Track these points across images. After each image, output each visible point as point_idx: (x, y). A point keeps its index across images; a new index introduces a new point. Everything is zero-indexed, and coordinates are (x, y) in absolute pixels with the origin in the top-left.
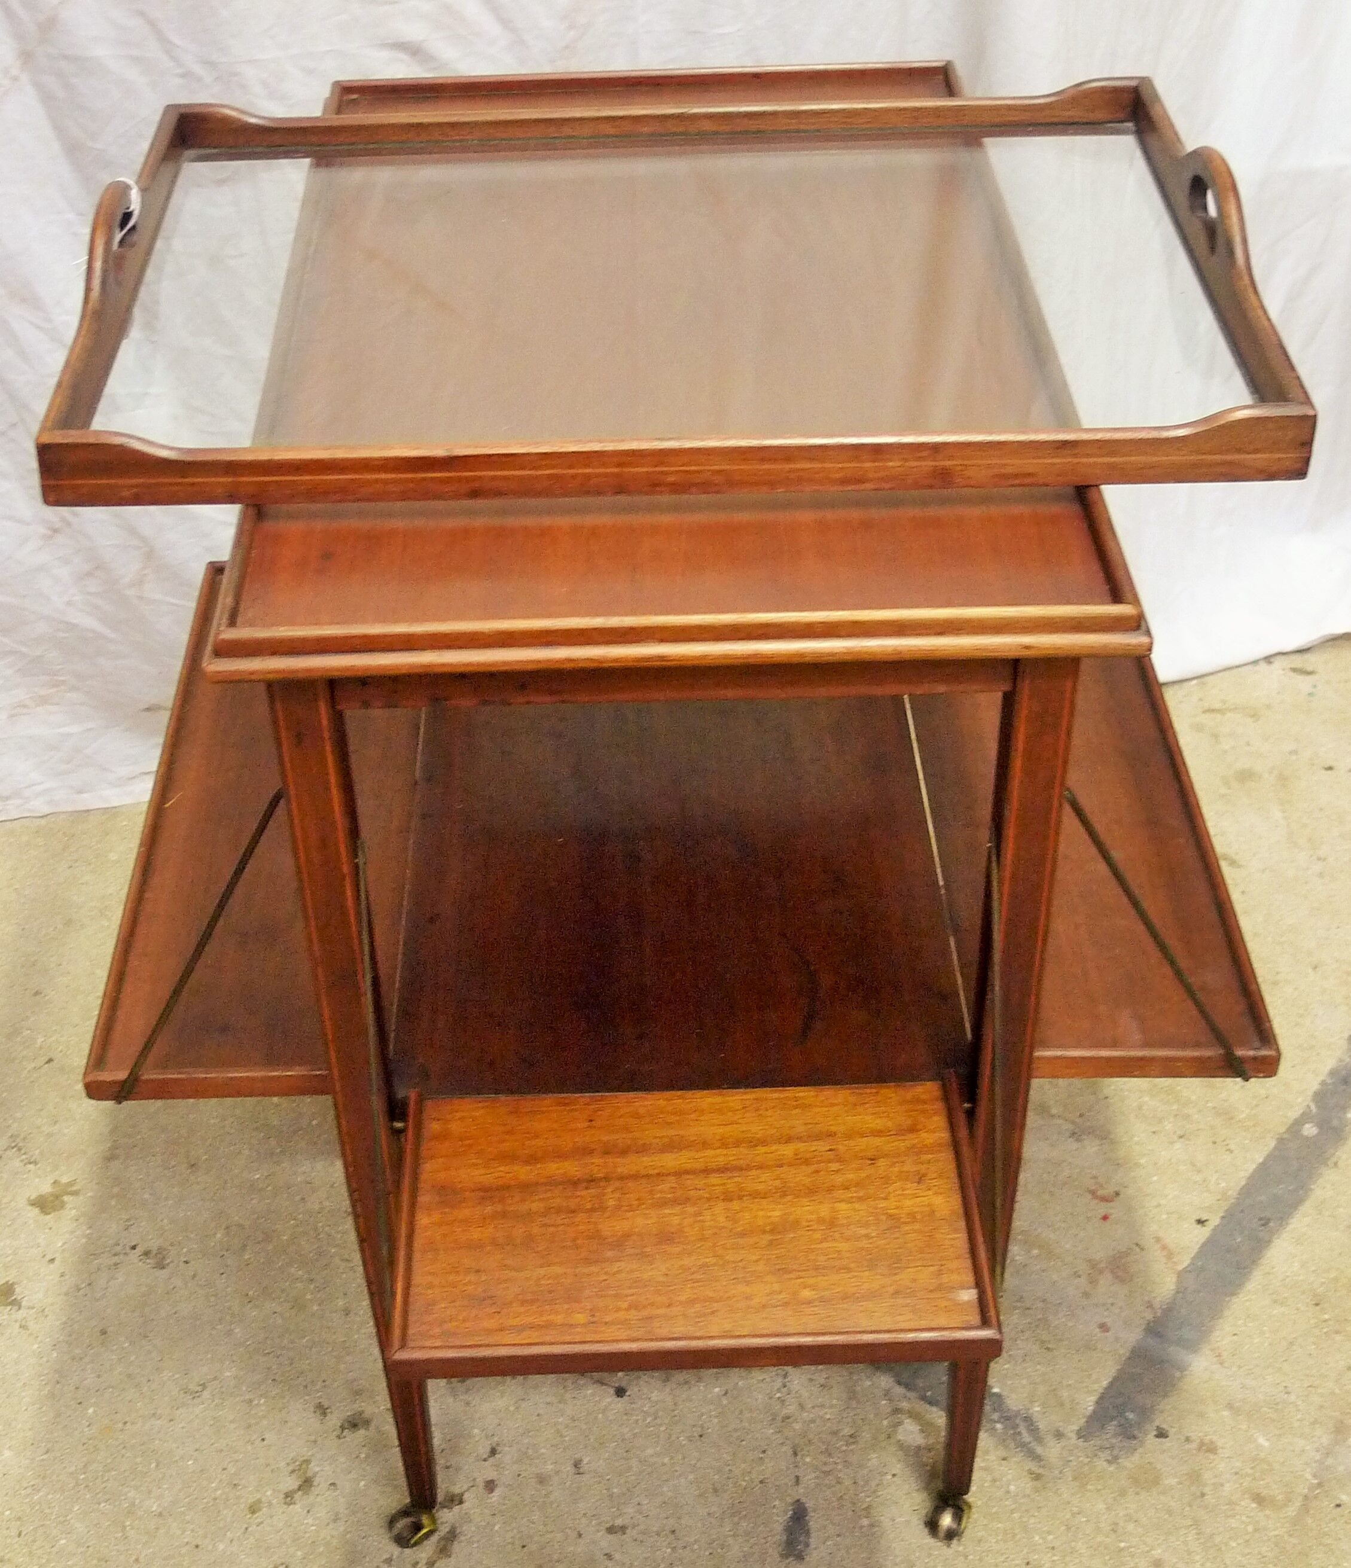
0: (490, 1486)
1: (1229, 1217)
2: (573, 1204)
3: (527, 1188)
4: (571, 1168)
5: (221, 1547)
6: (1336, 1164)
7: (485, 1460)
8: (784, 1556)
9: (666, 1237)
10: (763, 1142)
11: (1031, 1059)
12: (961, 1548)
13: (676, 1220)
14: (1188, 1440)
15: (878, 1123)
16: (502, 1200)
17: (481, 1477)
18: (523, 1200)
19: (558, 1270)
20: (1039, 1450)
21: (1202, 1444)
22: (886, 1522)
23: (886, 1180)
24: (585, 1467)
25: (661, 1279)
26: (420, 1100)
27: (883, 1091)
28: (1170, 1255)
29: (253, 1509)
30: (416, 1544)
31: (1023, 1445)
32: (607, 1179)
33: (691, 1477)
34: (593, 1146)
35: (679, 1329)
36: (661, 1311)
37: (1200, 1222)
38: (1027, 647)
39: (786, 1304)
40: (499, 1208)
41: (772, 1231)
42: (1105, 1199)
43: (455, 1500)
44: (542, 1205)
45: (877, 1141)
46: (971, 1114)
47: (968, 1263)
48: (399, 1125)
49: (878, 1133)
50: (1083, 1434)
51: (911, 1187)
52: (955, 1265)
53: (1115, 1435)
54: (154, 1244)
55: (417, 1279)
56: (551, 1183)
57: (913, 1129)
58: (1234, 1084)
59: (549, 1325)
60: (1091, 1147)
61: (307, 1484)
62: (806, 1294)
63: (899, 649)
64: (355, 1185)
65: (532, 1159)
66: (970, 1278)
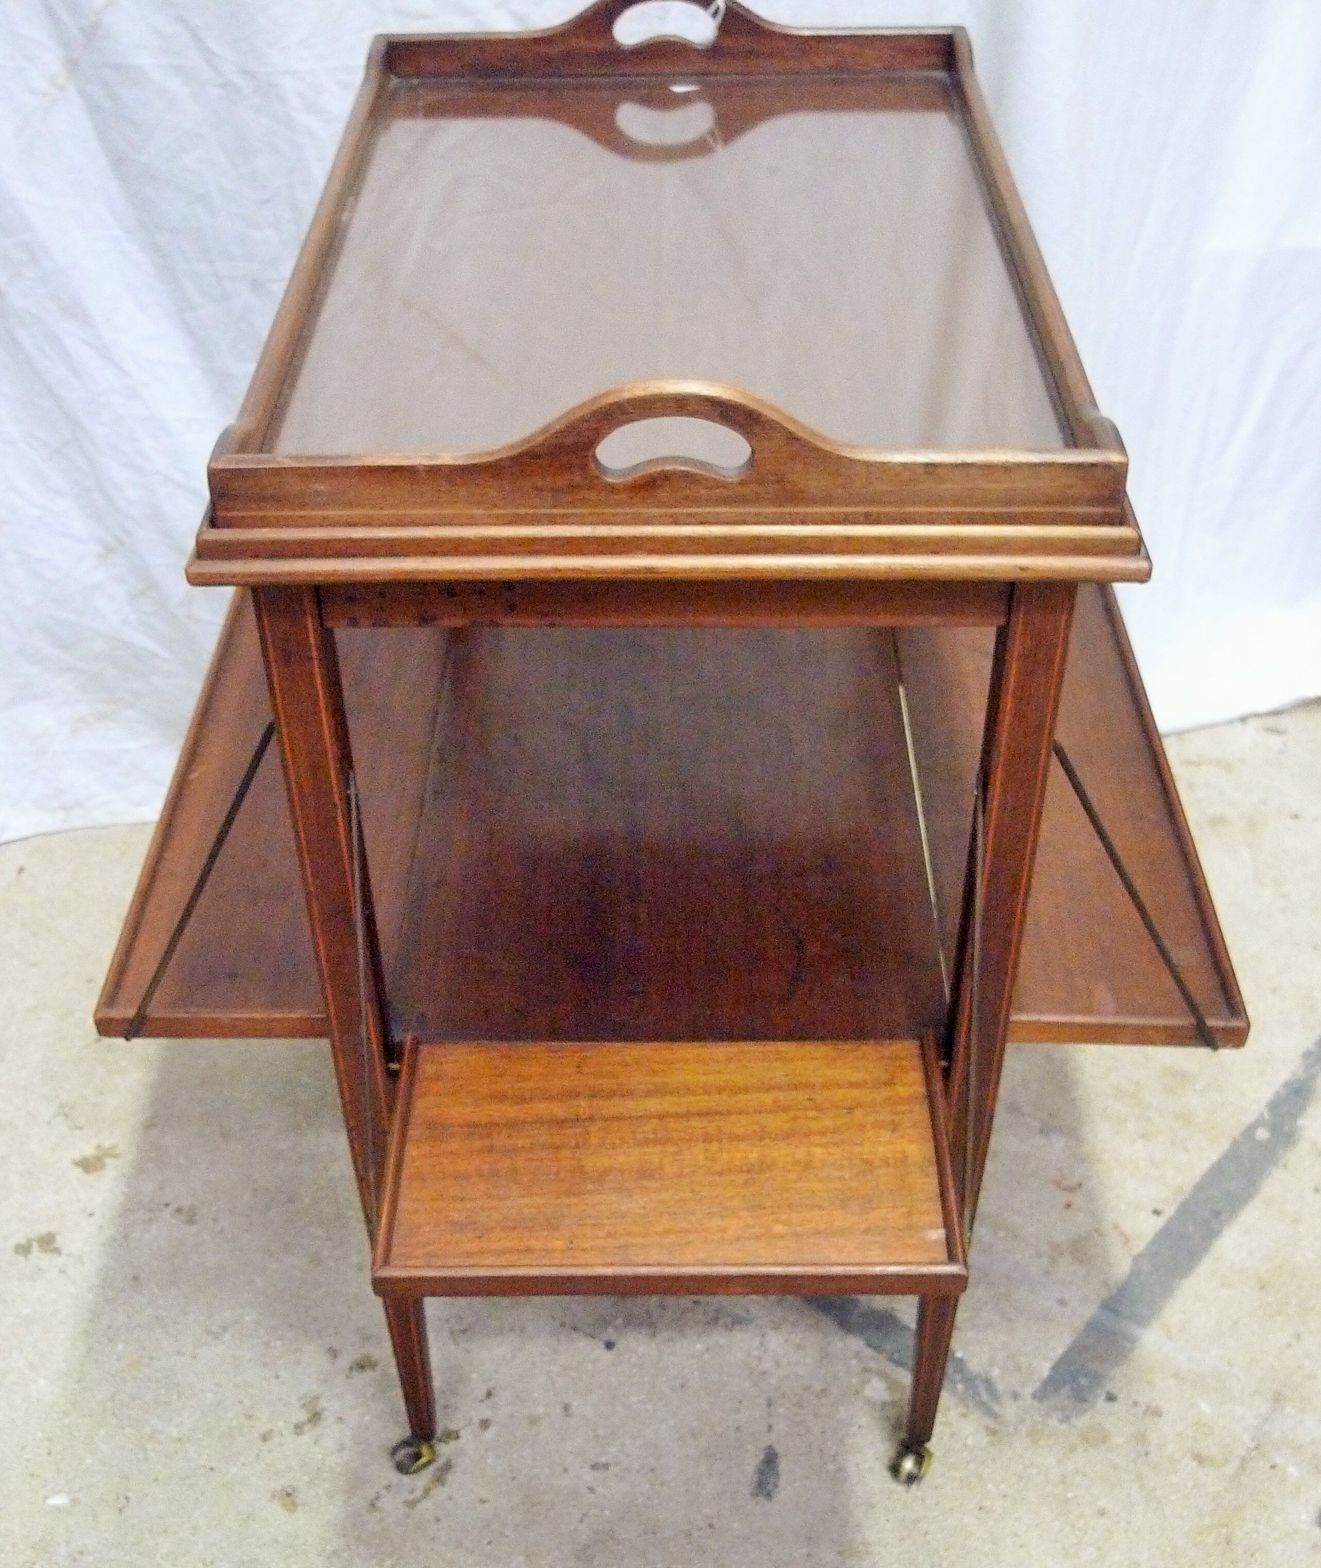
0: (485, 1424)
1: (1184, 1209)
2: (557, 1140)
3: (513, 1125)
4: (558, 1110)
5: (234, 1470)
6: (1285, 1166)
7: (482, 1401)
8: (755, 1495)
9: (646, 1173)
10: (746, 1090)
11: (1007, 1021)
12: (919, 1494)
13: (656, 1159)
14: (1135, 1404)
15: (858, 1076)
16: (489, 1136)
17: (476, 1416)
18: (510, 1136)
19: (540, 1200)
20: (996, 1408)
21: (1148, 1408)
22: (851, 1468)
23: (862, 1127)
24: (574, 1410)
25: (638, 1211)
26: (417, 1043)
27: (864, 1047)
28: (1127, 1240)
29: (265, 1438)
30: (415, 1472)
31: (981, 1404)
32: (591, 1119)
33: (671, 1422)
34: (579, 1090)
35: (654, 1256)
36: (639, 1240)
37: (1157, 1212)
38: (1023, 569)
39: (758, 1237)
40: (487, 1142)
41: (748, 1172)
42: (1070, 1189)
43: (452, 1435)
44: (528, 1141)
45: (855, 1093)
46: (947, 1073)
47: (938, 1206)
48: (394, 1066)
49: (853, 1085)
50: (1039, 1396)
51: (886, 1135)
52: (925, 1206)
53: (1069, 1397)
54: (185, 1203)
55: (403, 1204)
56: (539, 1121)
57: (889, 1083)
58: (1201, 1053)
59: (529, 1250)
60: (1059, 1142)
61: (316, 1417)
62: (779, 1228)
63: (893, 567)
64: (352, 1123)
65: (522, 1100)
66: (939, 1219)
